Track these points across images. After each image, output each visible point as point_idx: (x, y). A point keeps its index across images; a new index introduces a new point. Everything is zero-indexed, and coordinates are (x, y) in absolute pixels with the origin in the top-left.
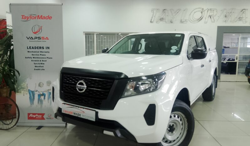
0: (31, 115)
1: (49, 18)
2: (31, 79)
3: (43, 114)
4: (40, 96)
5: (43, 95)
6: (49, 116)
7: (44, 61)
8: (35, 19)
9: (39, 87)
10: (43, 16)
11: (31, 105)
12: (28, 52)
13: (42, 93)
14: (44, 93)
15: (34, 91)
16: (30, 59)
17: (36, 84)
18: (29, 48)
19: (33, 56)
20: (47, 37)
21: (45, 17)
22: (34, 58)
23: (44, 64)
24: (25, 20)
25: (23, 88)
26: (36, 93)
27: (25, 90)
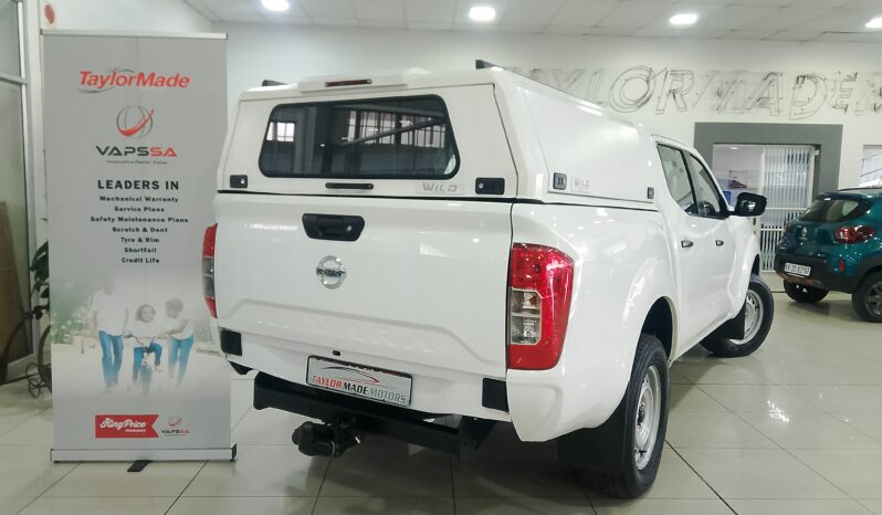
0: (108, 423)
1: (180, 81)
2: (108, 292)
3: (151, 419)
4: (140, 352)
5: (153, 349)
6: (172, 425)
7: (158, 230)
8: (130, 84)
9: (141, 322)
10: (156, 77)
11: (109, 384)
12: (103, 198)
13: (147, 345)
14: (158, 342)
15: (119, 337)
16: (110, 225)
17: (127, 311)
18: (104, 184)
19: (120, 214)
20: (170, 149)
21: (164, 79)
22: (120, 219)
23: (157, 240)
24: (94, 88)
25: (81, 327)
26: (125, 342)
27: (88, 332)
